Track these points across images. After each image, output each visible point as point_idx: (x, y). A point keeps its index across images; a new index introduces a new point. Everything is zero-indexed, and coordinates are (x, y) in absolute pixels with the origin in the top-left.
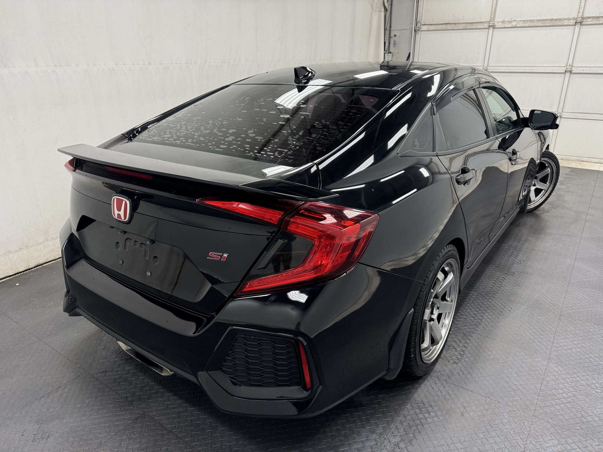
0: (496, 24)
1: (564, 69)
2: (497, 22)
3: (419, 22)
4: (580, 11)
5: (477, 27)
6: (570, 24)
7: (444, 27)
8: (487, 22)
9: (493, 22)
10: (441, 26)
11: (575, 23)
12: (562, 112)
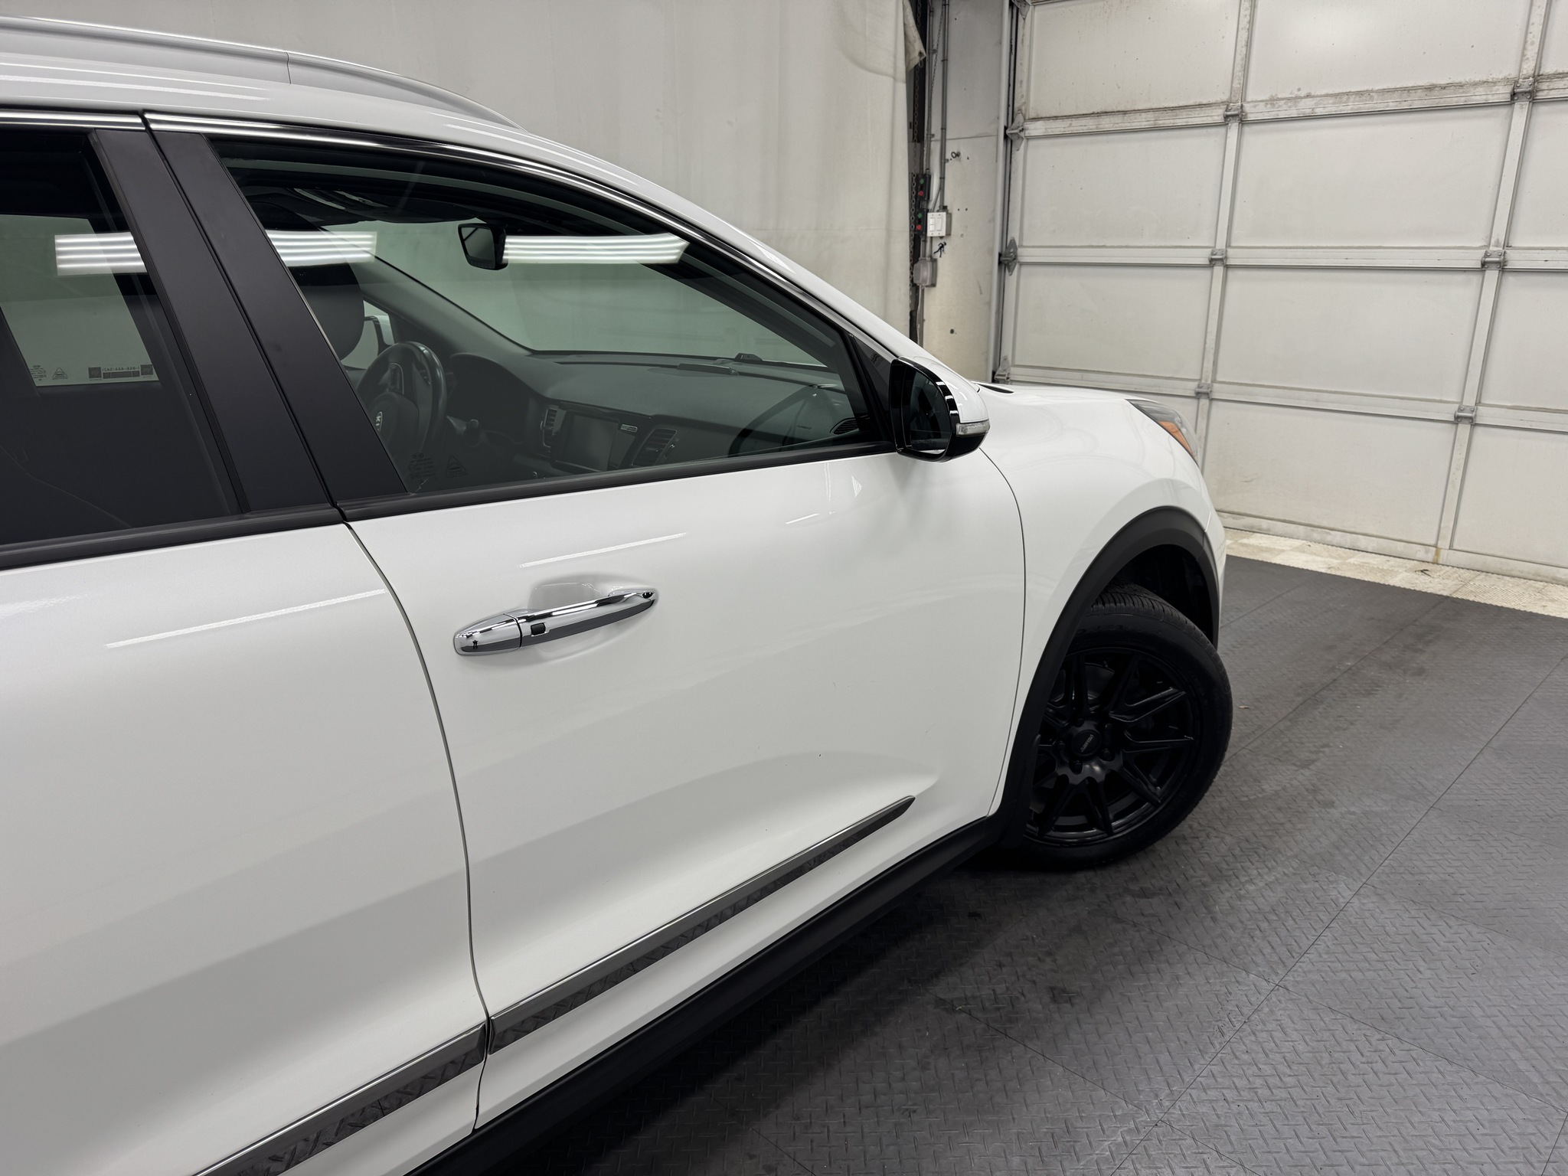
0: (1248, 108)
1: (1480, 254)
2: (1252, 102)
3: (1020, 110)
4: (1526, 52)
5: (1190, 120)
6: (1492, 99)
7: (1090, 124)
8: (1222, 102)
9: (1240, 104)
10: (1083, 121)
11: (1508, 96)
12: (1478, 403)
